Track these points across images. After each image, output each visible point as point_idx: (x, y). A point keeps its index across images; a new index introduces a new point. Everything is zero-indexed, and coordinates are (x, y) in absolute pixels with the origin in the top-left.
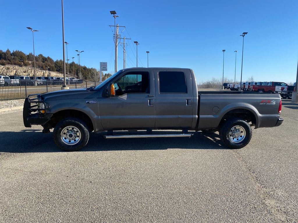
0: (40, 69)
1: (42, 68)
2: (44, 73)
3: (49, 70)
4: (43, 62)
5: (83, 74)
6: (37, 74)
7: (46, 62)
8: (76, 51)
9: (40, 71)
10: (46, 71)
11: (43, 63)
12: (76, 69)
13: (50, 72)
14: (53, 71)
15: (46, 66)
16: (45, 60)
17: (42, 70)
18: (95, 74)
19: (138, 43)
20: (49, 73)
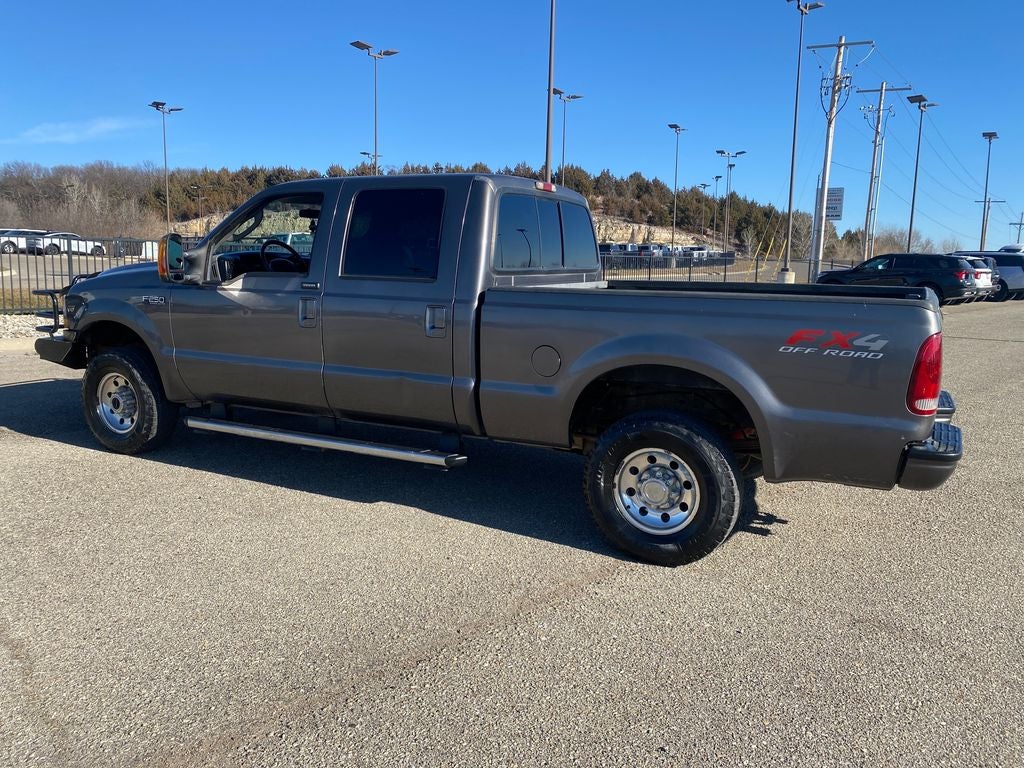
0: (625, 221)
1: (630, 217)
2: (633, 234)
3: (651, 222)
4: (638, 197)
5: (757, 235)
6: (614, 237)
7: (646, 197)
8: (718, 152)
9: (623, 225)
10: (640, 227)
11: (636, 201)
12: (738, 216)
13: (653, 228)
14: (662, 223)
15: (643, 211)
16: (642, 188)
17: (629, 222)
18: (799, 233)
19: (925, 100)
20: (649, 233)
